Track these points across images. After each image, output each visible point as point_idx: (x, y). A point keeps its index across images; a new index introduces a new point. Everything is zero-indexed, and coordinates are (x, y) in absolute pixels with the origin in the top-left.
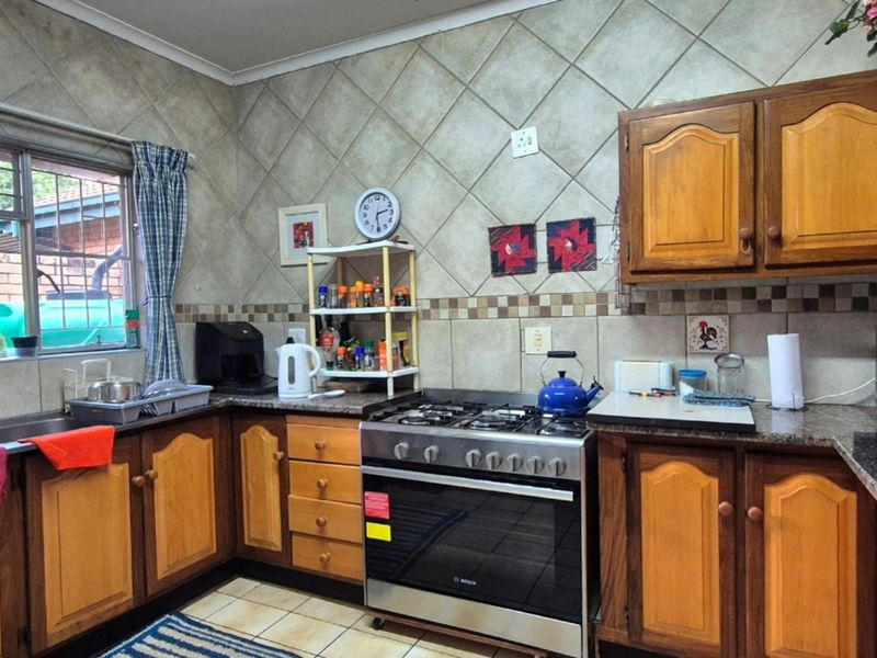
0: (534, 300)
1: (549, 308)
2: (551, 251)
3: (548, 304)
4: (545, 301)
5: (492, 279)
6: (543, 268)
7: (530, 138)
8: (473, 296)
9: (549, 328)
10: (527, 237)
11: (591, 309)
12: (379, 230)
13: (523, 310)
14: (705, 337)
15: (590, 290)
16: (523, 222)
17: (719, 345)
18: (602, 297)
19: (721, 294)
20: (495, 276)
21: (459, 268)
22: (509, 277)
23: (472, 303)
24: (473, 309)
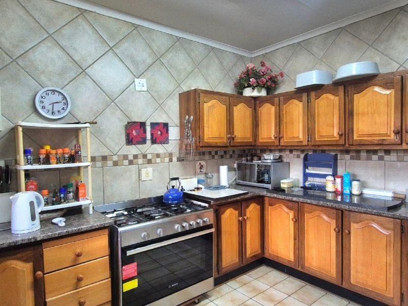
0: (145, 156)
1: (151, 159)
2: (152, 135)
3: (150, 158)
4: (149, 157)
5: (125, 146)
6: (149, 142)
7: (143, 84)
8: (116, 155)
9: (152, 168)
10: (142, 128)
11: (167, 160)
12: (53, 113)
13: (140, 161)
14: (201, 168)
15: (166, 152)
16: (141, 121)
17: (204, 170)
18: (171, 155)
19: (204, 154)
20: (127, 145)
21: (108, 139)
22: (133, 146)
23: (115, 158)
24: (115, 161)
